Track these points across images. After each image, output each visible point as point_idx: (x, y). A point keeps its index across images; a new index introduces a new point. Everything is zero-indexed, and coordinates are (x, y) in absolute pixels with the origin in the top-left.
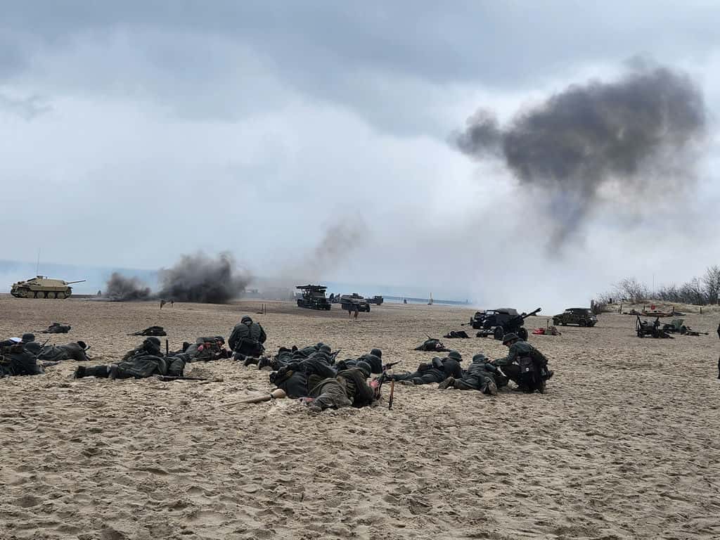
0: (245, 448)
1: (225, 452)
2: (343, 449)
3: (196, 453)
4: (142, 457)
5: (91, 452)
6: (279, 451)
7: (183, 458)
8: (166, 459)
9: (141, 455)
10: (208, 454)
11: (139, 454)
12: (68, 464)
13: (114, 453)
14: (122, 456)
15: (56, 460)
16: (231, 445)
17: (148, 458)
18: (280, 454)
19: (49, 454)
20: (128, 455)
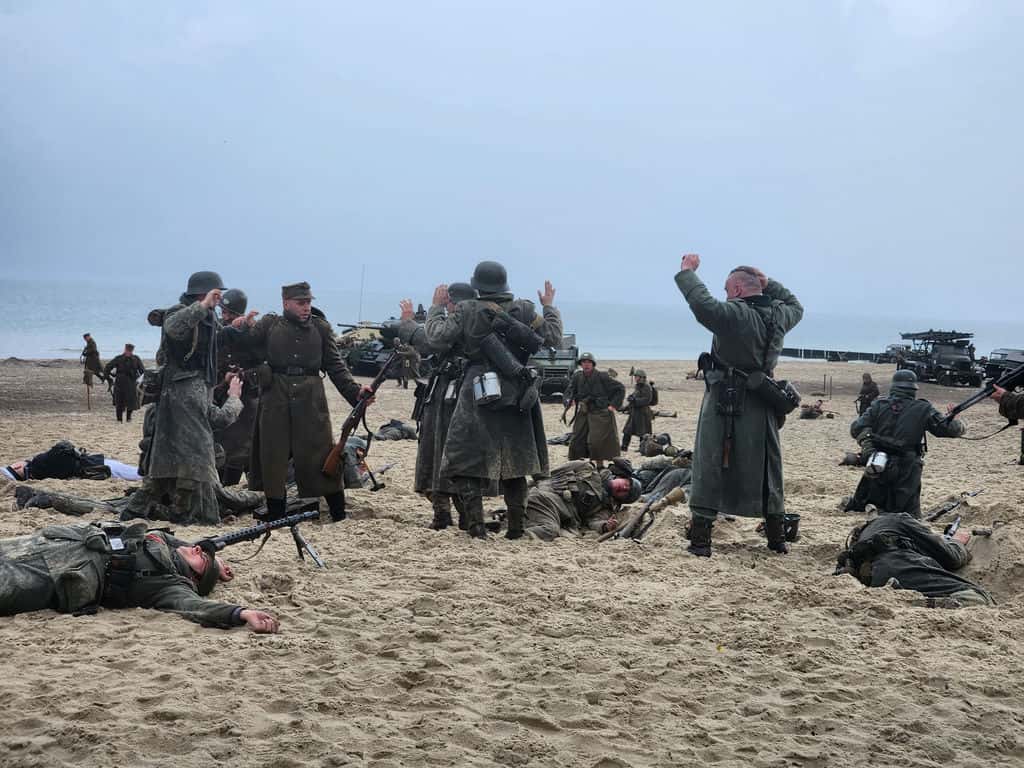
0: (728, 684)
1: (685, 691)
2: (948, 695)
3: (621, 689)
4: (511, 694)
5: (412, 680)
6: (801, 694)
7: (594, 700)
8: (558, 699)
9: (510, 690)
10: (648, 693)
11: (506, 687)
12: (367, 701)
13: (457, 682)
14: (471, 690)
15: (344, 692)
16: (699, 676)
17: (524, 697)
18: (802, 700)
19: (332, 679)
20: (486, 687)
